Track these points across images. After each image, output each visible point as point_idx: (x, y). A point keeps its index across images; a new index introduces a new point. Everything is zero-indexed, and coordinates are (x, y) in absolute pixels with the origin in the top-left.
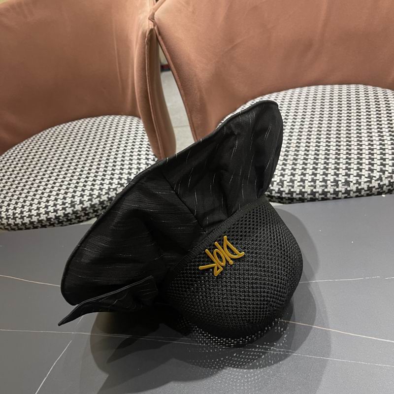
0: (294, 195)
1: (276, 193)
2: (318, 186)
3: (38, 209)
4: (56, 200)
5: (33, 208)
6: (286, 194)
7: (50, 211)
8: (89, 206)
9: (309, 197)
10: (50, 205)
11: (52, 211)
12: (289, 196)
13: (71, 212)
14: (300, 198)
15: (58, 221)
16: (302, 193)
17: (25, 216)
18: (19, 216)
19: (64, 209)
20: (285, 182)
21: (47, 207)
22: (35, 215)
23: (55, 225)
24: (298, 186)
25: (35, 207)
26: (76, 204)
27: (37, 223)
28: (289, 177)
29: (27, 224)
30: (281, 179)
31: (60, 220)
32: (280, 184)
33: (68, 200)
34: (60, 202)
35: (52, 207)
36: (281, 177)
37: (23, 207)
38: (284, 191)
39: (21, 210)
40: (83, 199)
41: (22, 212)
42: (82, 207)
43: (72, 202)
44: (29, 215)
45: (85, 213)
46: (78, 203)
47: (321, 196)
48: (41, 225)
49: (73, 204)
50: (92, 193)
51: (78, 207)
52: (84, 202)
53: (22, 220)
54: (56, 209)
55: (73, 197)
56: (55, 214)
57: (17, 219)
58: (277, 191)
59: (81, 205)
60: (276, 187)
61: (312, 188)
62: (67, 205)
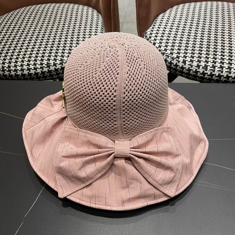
0: (214, 77)
1: (201, 74)
2: (232, 73)
3: (22, 65)
4: (36, 60)
5: (18, 64)
6: (208, 75)
7: (31, 69)
8: (60, 68)
9: (224, 79)
10: (31, 64)
11: (33, 69)
12: (210, 77)
13: (47, 71)
14: (217, 79)
15: (37, 76)
16: (220, 76)
17: (12, 70)
18: (7, 69)
19: (41, 68)
20: (209, 67)
21: (28, 65)
22: (20, 70)
23: (34, 79)
24: (218, 71)
25: (19, 64)
26: (51, 65)
27: (21, 76)
28: (212, 64)
29: (13, 76)
30: (205, 65)
31: (38, 76)
32: (205, 68)
33: (45, 62)
34: (38, 62)
35: (32, 65)
36: (206, 63)
37: (10, 63)
38: (207, 73)
39: (9, 65)
40: (56, 62)
41: (9, 67)
42: (55, 68)
43: (48, 63)
44: (15, 69)
45: (56, 73)
46: (52, 65)
47: (233, 80)
48: (24, 78)
49: (49, 65)
50: (63, 59)
51: (52, 68)
52: (57, 65)
53: (9, 73)
54: (36, 67)
55: (49, 60)
56: (35, 71)
57: (6, 71)
58: (201, 73)
59: (55, 67)
60: (201, 70)
61: (228, 73)
62: (44, 65)
